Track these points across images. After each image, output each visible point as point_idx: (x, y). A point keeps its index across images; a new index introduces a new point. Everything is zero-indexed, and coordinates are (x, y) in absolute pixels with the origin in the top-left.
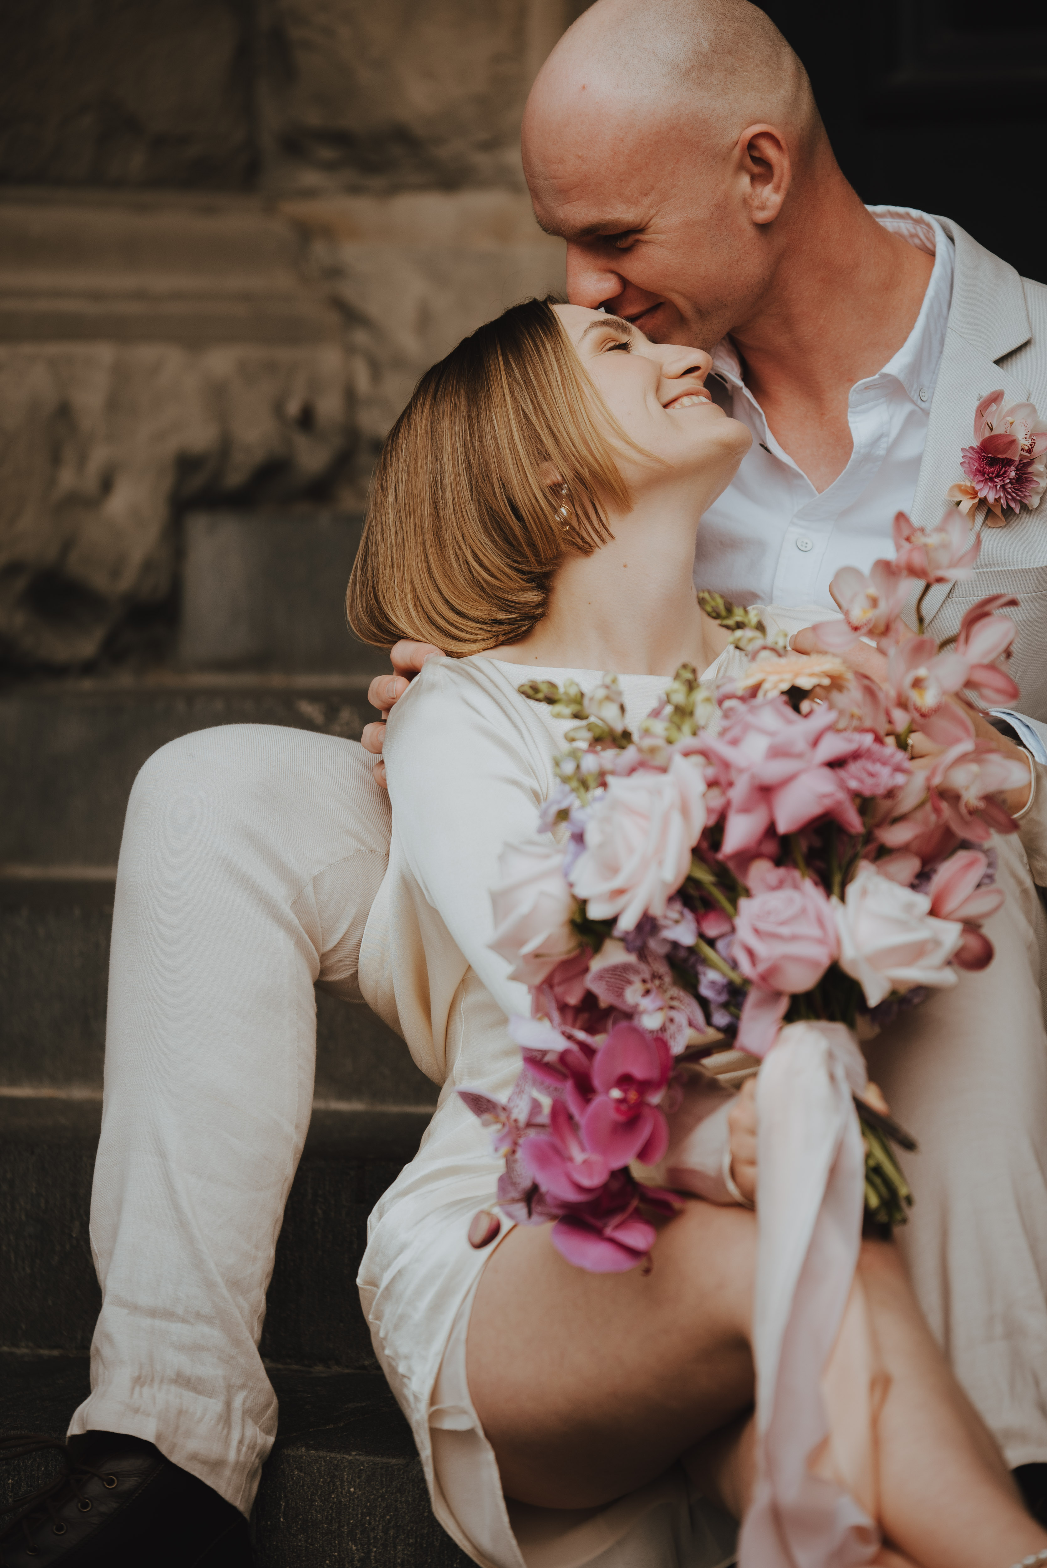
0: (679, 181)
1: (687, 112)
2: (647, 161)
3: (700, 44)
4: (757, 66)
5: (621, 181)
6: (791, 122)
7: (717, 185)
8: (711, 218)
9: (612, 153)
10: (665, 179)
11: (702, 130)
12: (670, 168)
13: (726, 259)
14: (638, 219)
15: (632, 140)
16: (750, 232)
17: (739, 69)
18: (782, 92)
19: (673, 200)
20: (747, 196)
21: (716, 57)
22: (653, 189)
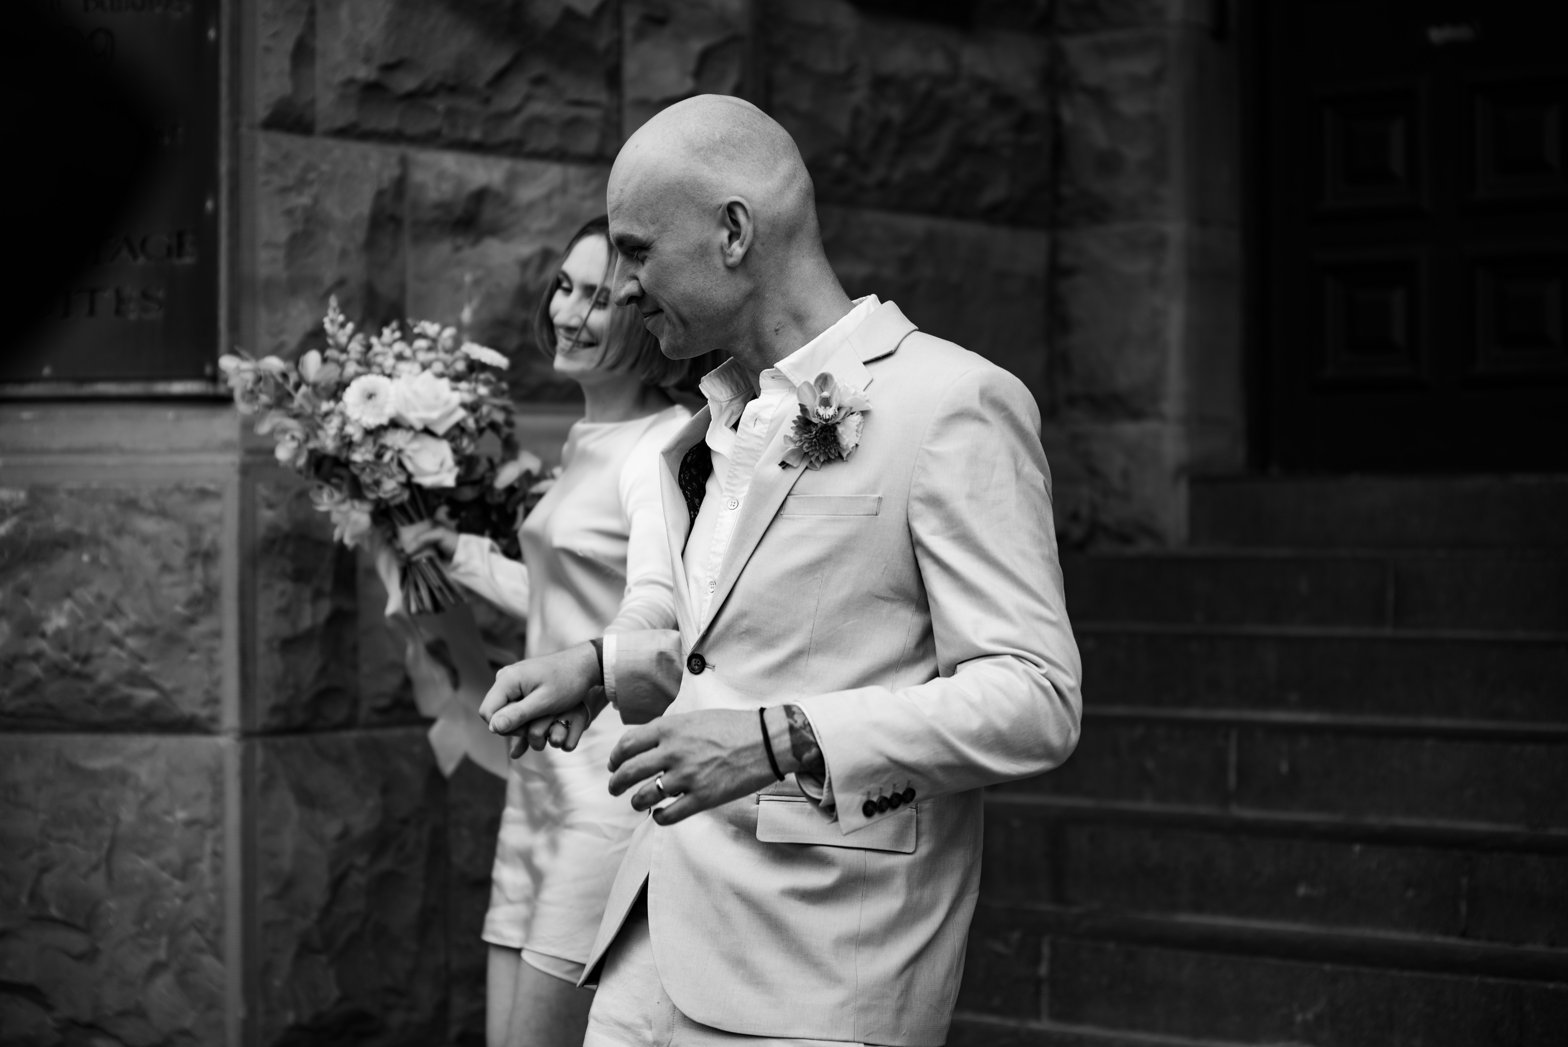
0: (677, 221)
1: (690, 175)
2: (658, 201)
3: (714, 135)
4: (753, 161)
5: (639, 210)
6: (770, 206)
7: (703, 231)
8: (695, 253)
9: (637, 190)
10: (667, 217)
11: (698, 190)
12: (672, 210)
13: (701, 285)
14: (645, 239)
15: (651, 185)
16: (722, 271)
17: (738, 159)
18: (769, 184)
19: (670, 233)
20: (723, 245)
21: (722, 145)
22: (658, 221)
